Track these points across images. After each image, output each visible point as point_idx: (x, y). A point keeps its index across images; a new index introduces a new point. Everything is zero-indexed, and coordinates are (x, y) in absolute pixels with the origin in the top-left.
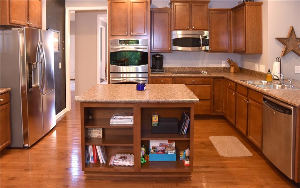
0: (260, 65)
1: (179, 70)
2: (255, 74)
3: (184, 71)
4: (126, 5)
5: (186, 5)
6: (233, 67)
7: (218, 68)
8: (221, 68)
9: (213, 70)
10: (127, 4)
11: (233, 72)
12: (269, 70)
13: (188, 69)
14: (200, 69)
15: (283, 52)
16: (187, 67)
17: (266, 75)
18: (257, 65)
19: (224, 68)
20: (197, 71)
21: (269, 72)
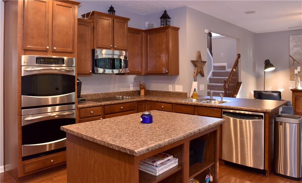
0: (176, 86)
1: (92, 97)
2: (169, 95)
3: (98, 98)
4: (47, 6)
5: (109, 20)
6: (144, 89)
7: (128, 92)
8: (130, 91)
9: (124, 94)
10: (49, 5)
11: (143, 95)
12: (195, 89)
13: (102, 95)
14: (112, 94)
15: (195, 73)
16: (100, 93)
17: (186, 94)
18: (172, 86)
19: (133, 92)
20: (110, 97)
21: (195, 91)
